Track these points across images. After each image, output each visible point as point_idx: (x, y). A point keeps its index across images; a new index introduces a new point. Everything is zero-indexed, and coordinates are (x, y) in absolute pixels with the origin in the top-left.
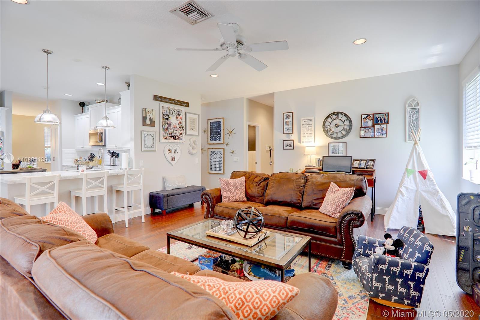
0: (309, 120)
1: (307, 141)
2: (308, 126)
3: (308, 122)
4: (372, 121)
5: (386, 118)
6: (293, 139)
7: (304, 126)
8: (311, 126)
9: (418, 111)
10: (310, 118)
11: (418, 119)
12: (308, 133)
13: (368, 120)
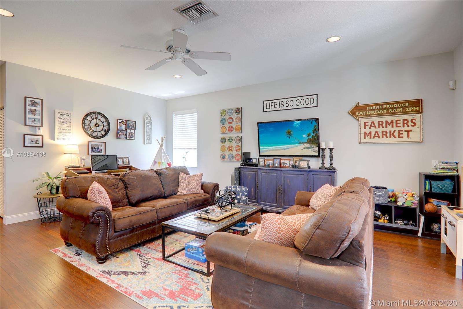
0: (67, 114)
1: (63, 137)
2: (65, 121)
3: (66, 117)
4: (125, 126)
5: (134, 125)
6: (42, 134)
7: (59, 120)
8: (70, 121)
9: (151, 124)
10: (68, 112)
11: (151, 129)
12: (65, 129)
13: (122, 125)
